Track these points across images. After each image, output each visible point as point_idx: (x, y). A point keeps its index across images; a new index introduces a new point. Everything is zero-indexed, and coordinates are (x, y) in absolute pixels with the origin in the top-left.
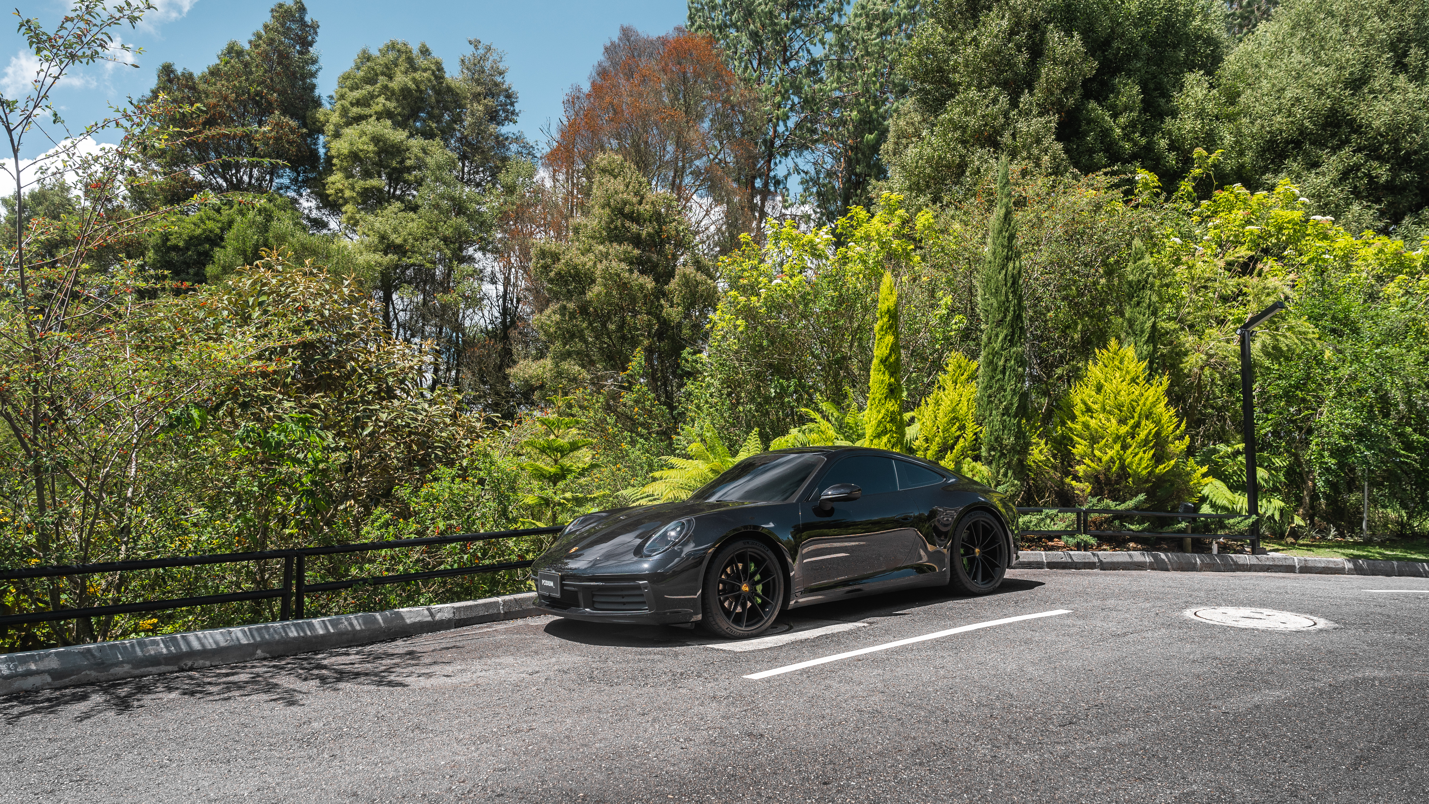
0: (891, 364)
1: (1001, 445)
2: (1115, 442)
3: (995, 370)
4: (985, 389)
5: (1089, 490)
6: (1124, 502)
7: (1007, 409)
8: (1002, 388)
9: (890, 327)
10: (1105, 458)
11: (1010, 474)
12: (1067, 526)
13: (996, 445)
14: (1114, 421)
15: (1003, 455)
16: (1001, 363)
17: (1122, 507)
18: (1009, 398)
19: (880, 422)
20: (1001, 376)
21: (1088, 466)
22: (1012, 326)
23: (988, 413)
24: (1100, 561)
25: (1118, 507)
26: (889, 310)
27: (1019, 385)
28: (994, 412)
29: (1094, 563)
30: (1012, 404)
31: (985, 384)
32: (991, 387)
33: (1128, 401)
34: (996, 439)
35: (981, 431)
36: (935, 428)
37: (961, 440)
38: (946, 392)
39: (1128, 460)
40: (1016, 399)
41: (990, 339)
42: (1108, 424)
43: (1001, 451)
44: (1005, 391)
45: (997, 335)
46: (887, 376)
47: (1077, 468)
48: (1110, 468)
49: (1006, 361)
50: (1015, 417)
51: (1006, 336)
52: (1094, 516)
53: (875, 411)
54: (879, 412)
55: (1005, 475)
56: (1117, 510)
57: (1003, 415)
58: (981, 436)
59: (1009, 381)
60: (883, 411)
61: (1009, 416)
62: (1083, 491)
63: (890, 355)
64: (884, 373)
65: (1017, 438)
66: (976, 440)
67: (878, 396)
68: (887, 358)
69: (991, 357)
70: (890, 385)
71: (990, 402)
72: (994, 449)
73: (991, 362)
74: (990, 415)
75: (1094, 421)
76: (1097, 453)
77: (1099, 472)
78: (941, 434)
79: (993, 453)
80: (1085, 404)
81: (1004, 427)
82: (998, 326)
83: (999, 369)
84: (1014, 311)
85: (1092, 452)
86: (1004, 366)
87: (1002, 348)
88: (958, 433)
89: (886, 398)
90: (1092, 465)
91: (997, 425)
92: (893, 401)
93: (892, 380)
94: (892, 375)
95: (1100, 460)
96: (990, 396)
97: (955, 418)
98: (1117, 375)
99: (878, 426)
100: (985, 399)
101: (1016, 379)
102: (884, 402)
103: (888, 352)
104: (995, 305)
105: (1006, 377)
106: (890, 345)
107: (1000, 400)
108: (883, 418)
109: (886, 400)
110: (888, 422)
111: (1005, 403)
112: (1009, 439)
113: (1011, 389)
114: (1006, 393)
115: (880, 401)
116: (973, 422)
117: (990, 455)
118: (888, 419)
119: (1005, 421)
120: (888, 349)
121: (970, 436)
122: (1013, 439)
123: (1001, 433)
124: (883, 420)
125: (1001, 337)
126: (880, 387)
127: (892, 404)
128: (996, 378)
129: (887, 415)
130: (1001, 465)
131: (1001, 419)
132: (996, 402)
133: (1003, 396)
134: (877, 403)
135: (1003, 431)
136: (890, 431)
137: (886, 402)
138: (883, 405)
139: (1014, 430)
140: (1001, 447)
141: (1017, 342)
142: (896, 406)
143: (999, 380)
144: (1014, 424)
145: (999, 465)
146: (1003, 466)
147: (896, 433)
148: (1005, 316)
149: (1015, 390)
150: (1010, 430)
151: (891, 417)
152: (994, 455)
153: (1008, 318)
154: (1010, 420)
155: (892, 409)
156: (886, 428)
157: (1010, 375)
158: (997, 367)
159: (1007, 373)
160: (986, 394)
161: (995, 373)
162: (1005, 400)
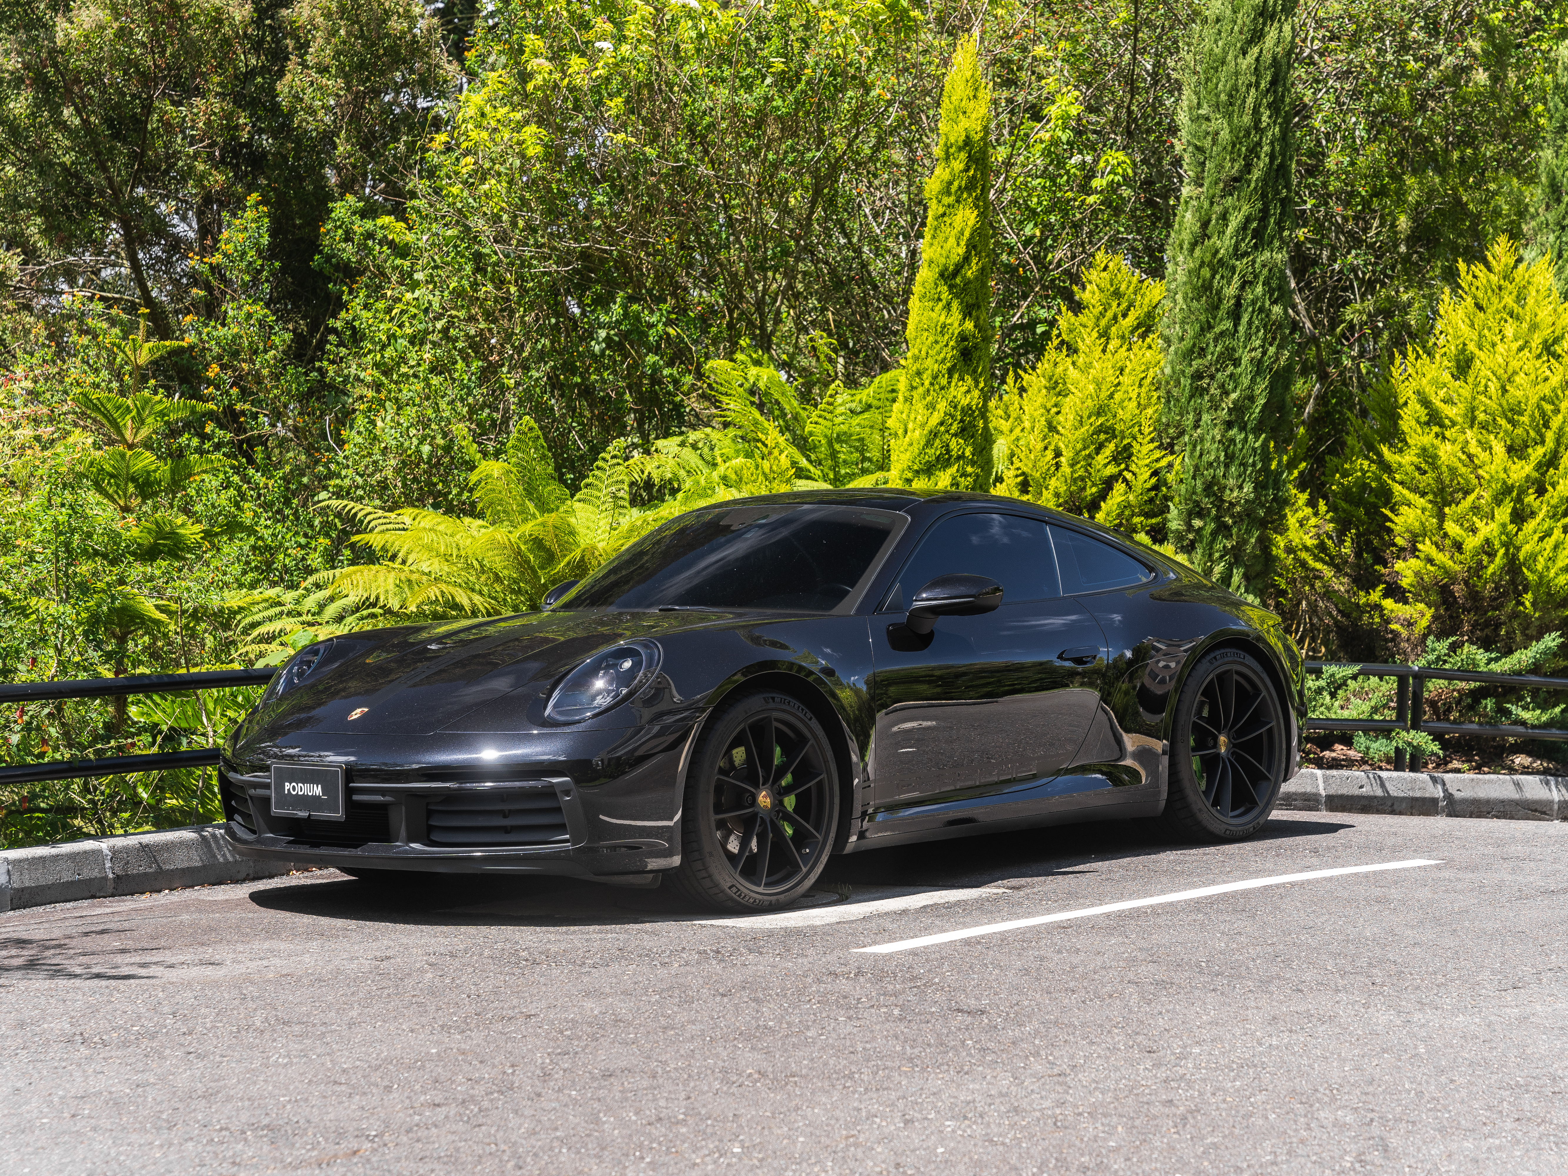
0: (967, 282)
1: (1219, 501)
2: (1497, 503)
3: (1214, 307)
4: (1188, 355)
5: (1424, 623)
6: (1509, 652)
7: (1238, 409)
8: (1230, 357)
9: (970, 186)
10: (1472, 543)
11: (1237, 578)
12: (1375, 710)
13: (1206, 503)
14: (1497, 450)
15: (1222, 529)
16: (1231, 291)
17: (1506, 665)
18: (1246, 381)
19: (934, 435)
20: (1228, 324)
21: (1430, 561)
22: (1264, 196)
23: (1190, 420)
24: (1449, 796)
25: (1495, 667)
26: (968, 142)
27: (1272, 350)
28: (1206, 417)
29: (1434, 801)
30: (1252, 399)
31: (1187, 343)
32: (1202, 352)
33: (1534, 400)
34: (1208, 488)
35: (1170, 465)
36: (1049, 454)
37: (1119, 487)
38: (1081, 360)
39: (1526, 549)
40: (1262, 385)
41: (1205, 224)
42: (1483, 456)
43: (1217, 518)
44: (1237, 363)
45: (1224, 217)
46: (956, 314)
47: (1399, 565)
48: (1481, 567)
49: (1242, 287)
50: (1257, 431)
51: (1248, 220)
52: (1434, 687)
53: (919, 406)
54: (932, 407)
56: (1491, 673)
57: (1229, 425)
58: (1170, 477)
59: (1248, 337)
60: (942, 406)
61: (1243, 428)
62: (1409, 624)
63: (966, 259)
64: (948, 306)
65: (1259, 487)
66: (1155, 488)
67: (930, 364)
68: (958, 269)
69: (1206, 272)
70: (963, 337)
71: (1198, 392)
72: (1201, 513)
73: (1207, 287)
74: (1196, 426)
75: (1448, 446)
76: (1452, 528)
77: (1453, 578)
78: (1066, 469)
79: (1197, 523)
80: (1427, 403)
81: (1230, 458)
82: (1228, 191)
83: (1227, 304)
84: (1272, 156)
85: (1440, 527)
86: (1238, 299)
87: (1237, 254)
88: (1111, 470)
89: (950, 372)
90: (1441, 558)
91: (1213, 451)
93: (969, 325)
94: (968, 312)
95: (1458, 546)
96: (1198, 376)
97: (1110, 432)
98: (1510, 332)
99: (929, 444)
100: (1186, 382)
101: (1265, 334)
102: (944, 381)
103: (961, 250)
104: (1225, 135)
105: (1241, 329)
106: (967, 234)
107: (1222, 386)
108: (942, 424)
109: (950, 377)
110: (955, 435)
111: (1234, 396)
112: (1241, 487)
113: (1252, 359)
114: (1239, 370)
115: (935, 377)
116: (1152, 441)
117: (1190, 527)
118: (955, 427)
119: (1232, 441)
120: (963, 243)
121: (1142, 478)
122: (1248, 488)
123: (1220, 472)
124: (942, 429)
125: (1234, 223)
126: (936, 342)
127: (965, 388)
128: (1217, 330)
129: (952, 416)
130: (1217, 555)
131: (1223, 436)
132: (1212, 391)
133: (1231, 376)
134: (927, 383)
135: (1227, 466)
136: (959, 458)
137: (949, 383)
138: (942, 388)
139: (1254, 465)
140: (1219, 508)
141: (1273, 237)
142: (976, 393)
143: (1222, 334)
144: (1254, 450)
145: (1211, 555)
146: (1222, 557)
147: (973, 463)
148: (1248, 168)
149: (1260, 362)
150: (1243, 465)
151: (962, 421)
152: (1201, 529)
153: (1256, 174)
154: (1246, 440)
155: (965, 402)
156: (948, 451)
157: (1250, 323)
158: (1220, 300)
159: (1245, 319)
160: (1189, 371)
161: (1214, 317)
162: (1236, 388)
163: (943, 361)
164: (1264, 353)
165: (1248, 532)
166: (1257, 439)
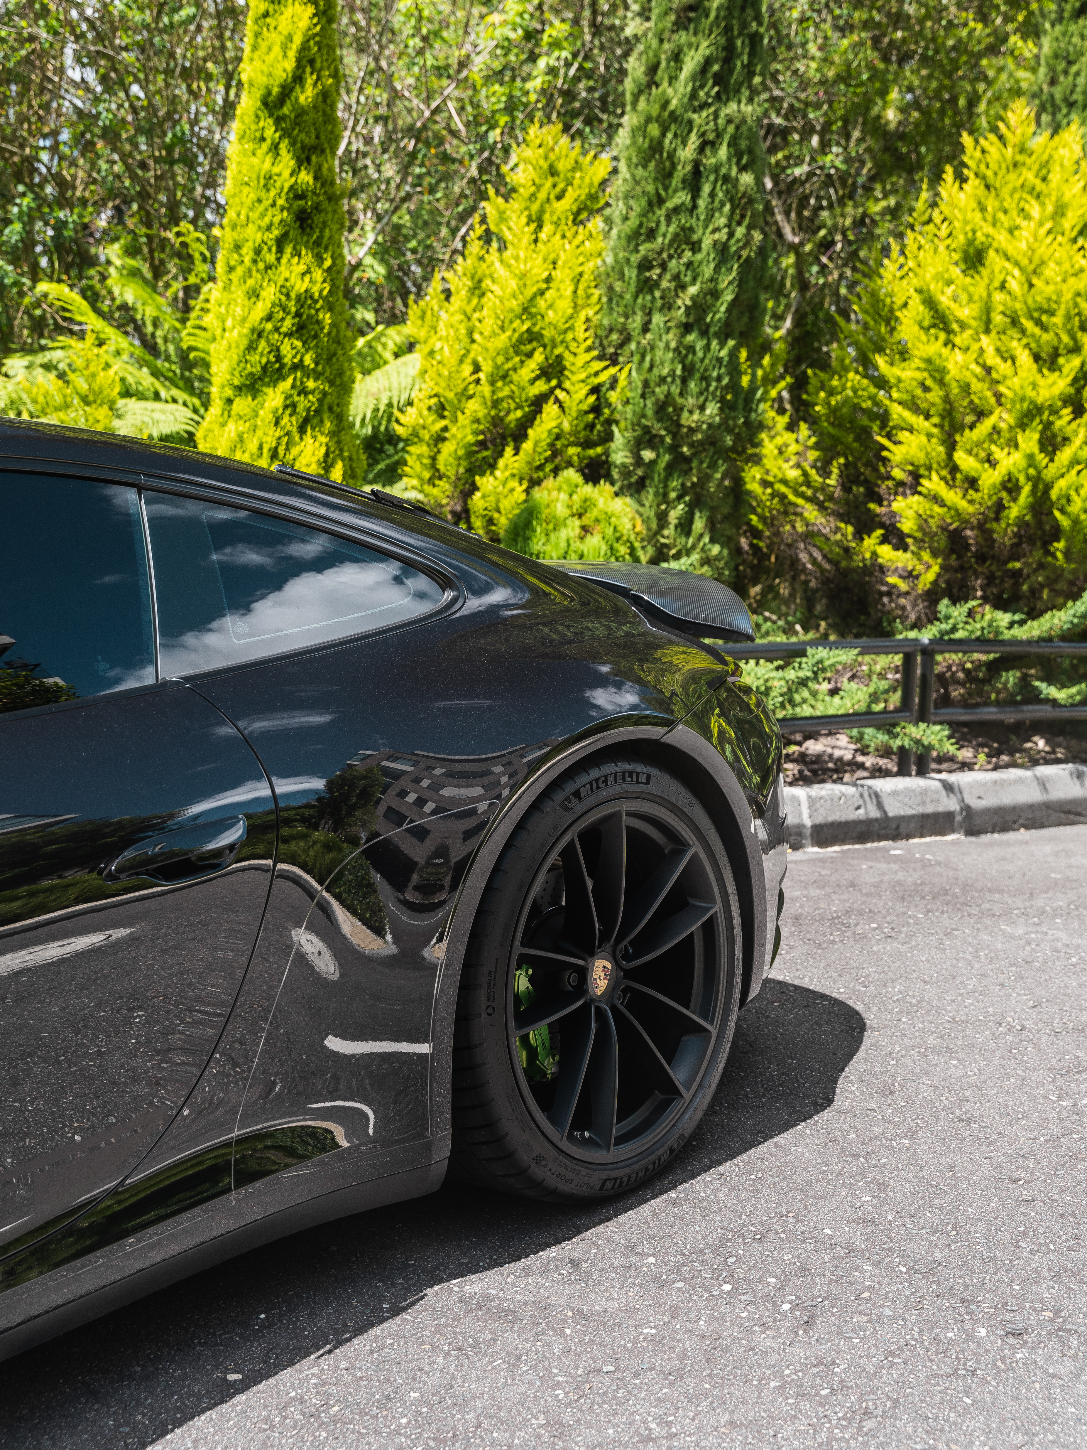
0: (301, 113)
1: (675, 427)
2: (1022, 425)
3: (665, 175)
4: (634, 238)
5: (930, 576)
6: (1034, 614)
7: (698, 308)
8: (687, 240)
10: (990, 478)
11: (699, 524)
12: (874, 697)
13: (659, 428)
14: (1024, 358)
15: (679, 462)
16: (687, 153)
17: (1033, 630)
18: (708, 271)
19: (259, 334)
20: (684, 197)
21: (936, 499)
22: (728, 29)
23: (636, 322)
24: (967, 809)
25: (1021, 633)
27: (740, 231)
28: (658, 319)
29: (949, 816)
30: (716, 294)
31: (633, 222)
32: (651, 234)
33: (1067, 296)
34: (661, 409)
35: (614, 382)
36: (467, 369)
37: (550, 409)
38: (508, 252)
39: (1061, 484)
40: (727, 280)
41: (653, 69)
42: (1003, 368)
43: (674, 449)
44: (695, 247)
45: (677, 57)
46: (287, 161)
47: (899, 504)
48: (1000, 507)
49: (701, 149)
50: (723, 336)
51: (708, 62)
52: (944, 660)
53: (239, 293)
54: (254, 294)
55: (685, 526)
56: (1015, 642)
57: (687, 328)
58: (613, 397)
59: (710, 214)
60: (270, 294)
61: (704, 333)
62: (910, 576)
63: (298, 79)
64: (275, 148)
65: (726, 407)
66: (596, 409)
67: (253, 235)
68: (287, 91)
69: (654, 130)
70: (297, 194)
71: (646, 286)
72: (653, 443)
73: (656, 147)
75: (958, 356)
76: (964, 460)
77: (965, 522)
78: (485, 389)
79: (648, 455)
80: (930, 303)
81: (689, 371)
82: (680, 25)
83: (682, 171)
85: (950, 455)
86: (697, 164)
87: (693, 100)
88: (541, 390)
89: (280, 243)
90: (953, 497)
91: (667, 363)
92: (308, 257)
93: (306, 176)
94: (303, 157)
95: (972, 483)
96: (646, 265)
97: (533, 337)
98: (1035, 209)
99: (251, 348)
100: (632, 274)
101: (733, 211)
102: (271, 258)
103: (290, 65)
105: (702, 203)
106: (298, 40)
107: (676, 277)
108: (269, 318)
109: (280, 250)
110: (289, 335)
111: (693, 290)
112: (702, 408)
113: (715, 243)
114: (699, 257)
115: (258, 251)
116: (589, 349)
117: (639, 461)
118: (288, 323)
119: (691, 349)
120: (292, 54)
121: (578, 397)
122: (712, 409)
123: (675, 390)
124: (269, 326)
125: (691, 63)
126: (259, 201)
127: (302, 268)
128: (670, 205)
129: (284, 309)
130: (673, 495)
131: (680, 343)
132: (665, 284)
133: (689, 265)
134: (247, 260)
135: (684, 381)
136: (295, 367)
137: (278, 260)
138: (268, 267)
139: (719, 379)
140: (675, 435)
141: (741, 84)
142: (318, 275)
143: (676, 210)
144: (720, 360)
145: (665, 495)
146: (680, 498)
147: (317, 376)
149: (725, 246)
150: (705, 378)
151: (298, 314)
152: (653, 463)
154: (707, 348)
155: (300, 286)
156: (279, 358)
157: (712, 195)
158: (673, 166)
159: (706, 190)
160: (635, 259)
161: (666, 188)
162: (694, 280)
163: (269, 228)
164: (731, 235)
165: (713, 466)
166: (722, 344)
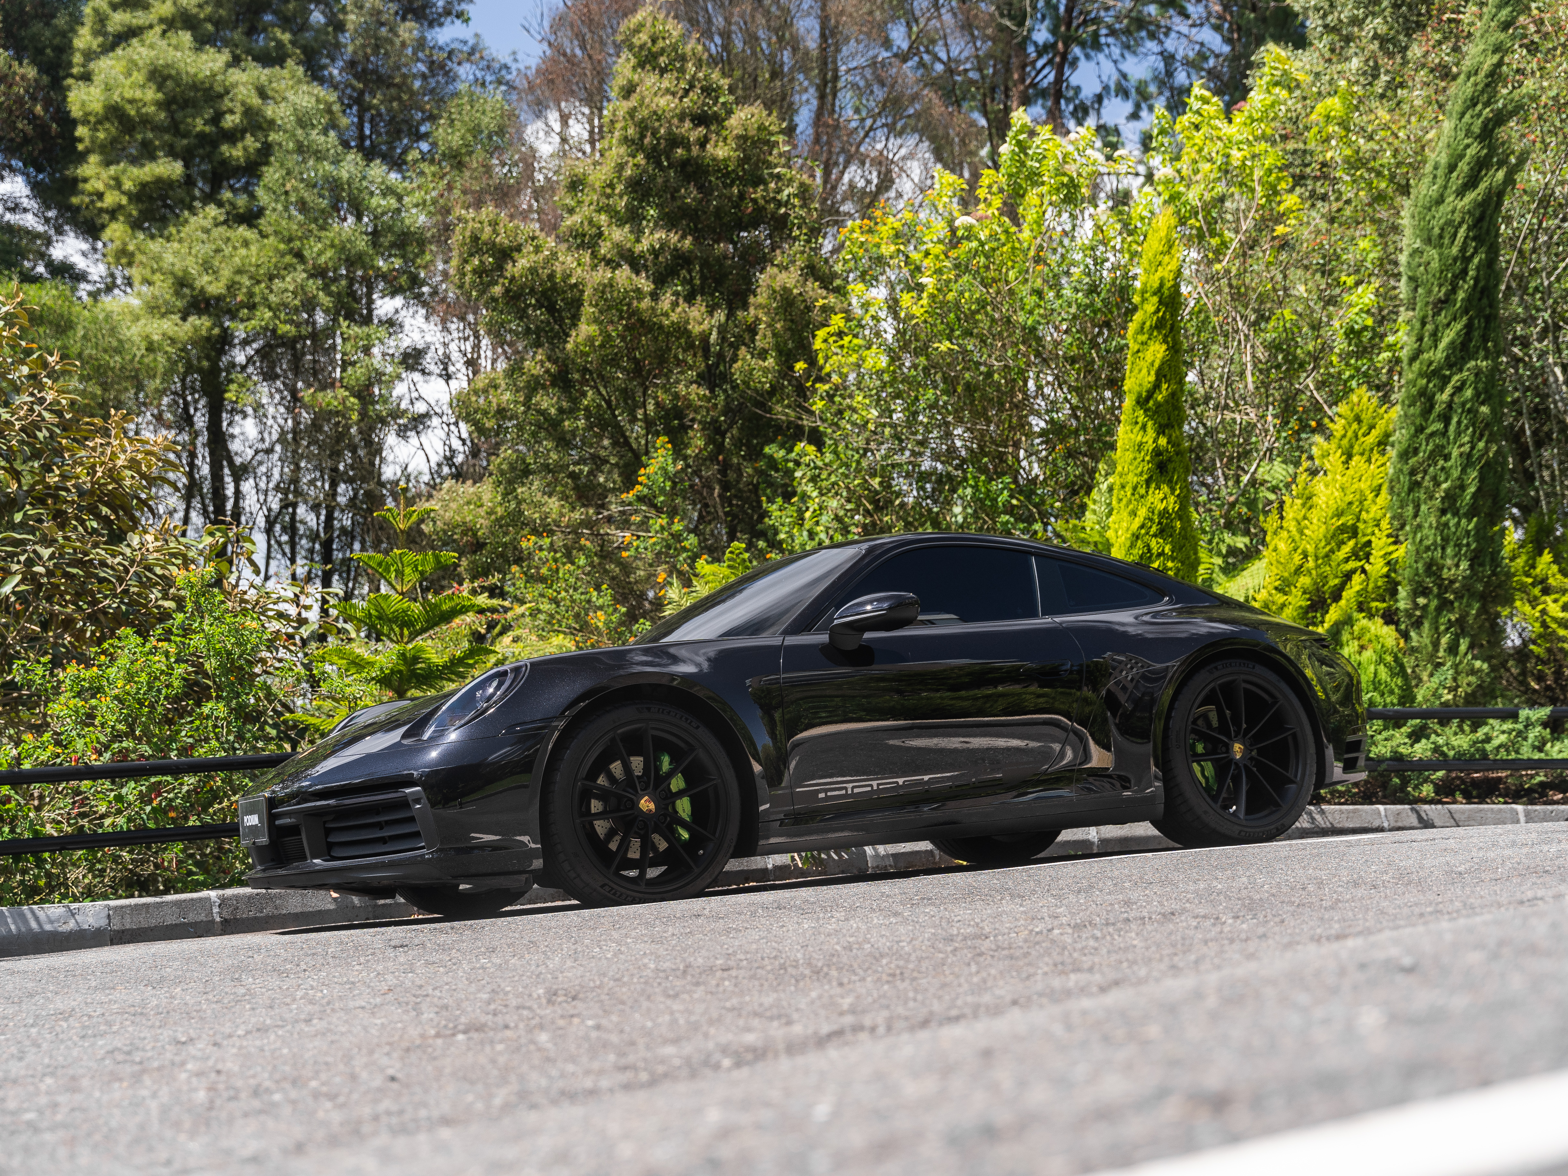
0: (1158, 405)
1: (1439, 580)
3: (1427, 411)
4: (1404, 456)
7: (1451, 498)
8: (1440, 453)
9: (1159, 325)
11: (1463, 646)
13: (1429, 582)
15: (1445, 605)
16: (1443, 397)
18: (1455, 473)
19: (1136, 537)
20: (1439, 426)
23: (1409, 512)
27: (1480, 444)
28: (1424, 508)
30: (1463, 488)
31: (1405, 444)
32: (1416, 451)
34: (1428, 569)
36: (1297, 556)
37: (1357, 579)
40: (1471, 478)
43: (1439, 596)
44: (1447, 458)
46: (1151, 433)
49: (1454, 392)
50: (1469, 516)
53: (1125, 514)
54: (1134, 513)
55: (1453, 649)
57: (1443, 512)
59: (1458, 434)
60: (1142, 512)
61: (1456, 514)
63: (1157, 386)
64: (1144, 427)
65: (1475, 563)
66: (1388, 575)
67: (1132, 479)
68: (1150, 394)
69: (1421, 383)
70: (1157, 452)
71: (1414, 486)
72: (1425, 592)
74: (1416, 515)
79: (1422, 601)
81: (1446, 540)
82: (1438, 312)
83: (1438, 409)
86: (1450, 403)
88: (1352, 565)
89: (1148, 482)
91: (1430, 536)
92: (1165, 488)
93: (1163, 441)
94: (1161, 430)
96: (1413, 472)
99: (1132, 546)
100: (1405, 478)
101: (1474, 431)
102: (1142, 491)
103: (1152, 379)
104: (1435, 265)
105: (1452, 428)
106: (1157, 365)
107: (1434, 478)
108: (1142, 527)
109: (1148, 487)
110: (1155, 536)
111: (1444, 486)
112: (1457, 566)
113: (1462, 454)
114: (1449, 464)
115: (1135, 488)
116: (1388, 536)
117: (1416, 606)
118: (1154, 529)
119: (1446, 525)
120: (1153, 373)
121: (1377, 567)
122: (1464, 565)
123: (1438, 554)
124: (1143, 532)
125: (1446, 337)
126: (1135, 459)
127: (1161, 496)
128: (1428, 431)
129: (1151, 520)
130: (1442, 628)
131: (1438, 522)
132: (1426, 484)
133: (1443, 469)
134: (1129, 494)
135: (1443, 549)
136: (1159, 555)
137: (1147, 492)
138: (1141, 497)
139: (1468, 545)
140: (1440, 587)
141: (1478, 348)
142: (1172, 499)
143: (1432, 434)
144: (1468, 533)
145: (1437, 629)
146: (1447, 629)
147: (1173, 559)
148: (1454, 290)
149: (1469, 455)
150: (1458, 545)
151: (1160, 523)
152: (1426, 606)
153: (1461, 295)
154: (1458, 523)
155: (1161, 506)
156: (1149, 550)
157: (1459, 423)
158: (1433, 405)
159: (1455, 420)
160: (1406, 469)
161: (1426, 420)
162: (1446, 480)
163: (1141, 474)
164: (1473, 448)
165: (1469, 605)
166: (1470, 521)
